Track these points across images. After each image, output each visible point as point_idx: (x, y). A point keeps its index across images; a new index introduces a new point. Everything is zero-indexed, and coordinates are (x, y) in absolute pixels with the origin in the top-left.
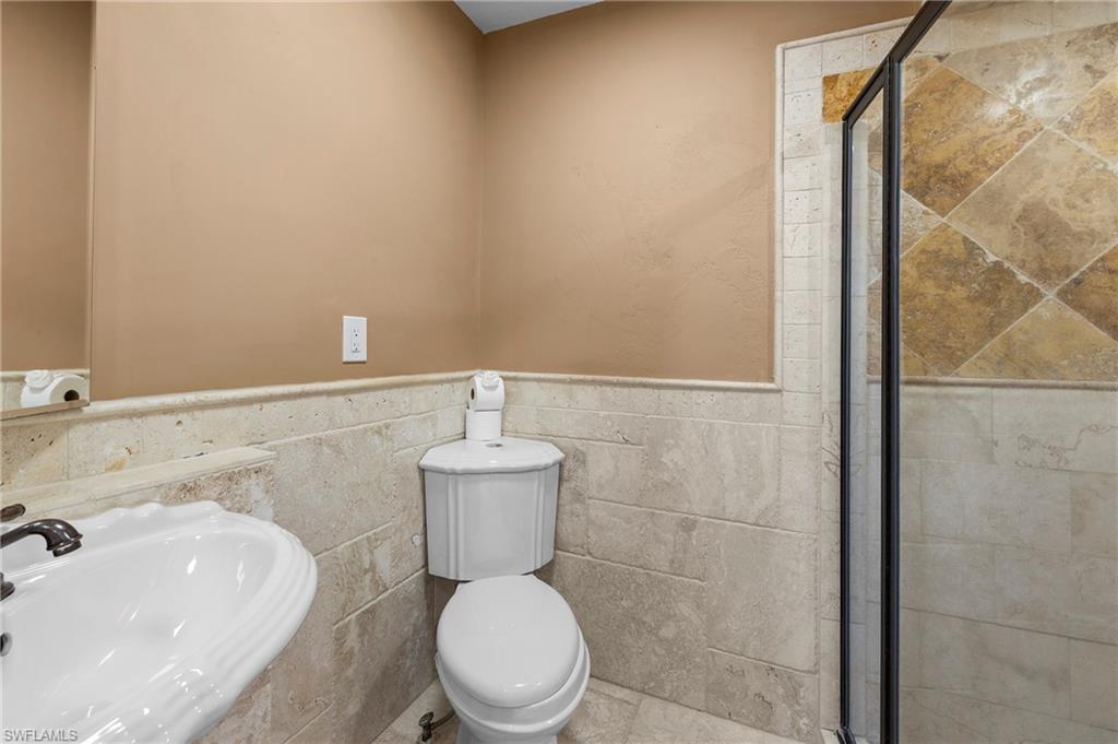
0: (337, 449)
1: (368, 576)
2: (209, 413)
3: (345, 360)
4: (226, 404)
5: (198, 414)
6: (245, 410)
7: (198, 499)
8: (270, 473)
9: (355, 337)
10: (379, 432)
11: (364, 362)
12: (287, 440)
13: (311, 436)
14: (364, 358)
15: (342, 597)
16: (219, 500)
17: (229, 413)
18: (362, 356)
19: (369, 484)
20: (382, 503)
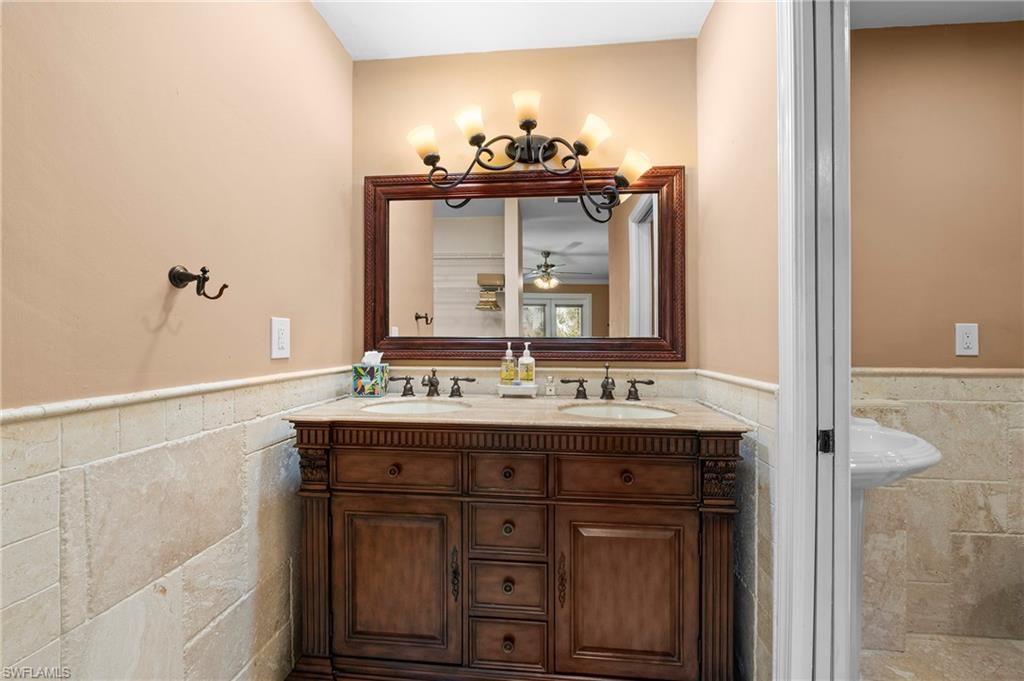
0: (952, 414)
1: (982, 514)
2: (866, 379)
3: (958, 354)
4: (875, 375)
5: (861, 378)
6: (886, 379)
7: (866, 417)
8: (904, 414)
9: (967, 338)
10: (992, 409)
11: (976, 356)
12: (911, 401)
13: (931, 401)
14: (976, 352)
15: (958, 516)
16: (876, 420)
17: (877, 380)
18: (975, 351)
19: (982, 445)
20: (997, 464)
